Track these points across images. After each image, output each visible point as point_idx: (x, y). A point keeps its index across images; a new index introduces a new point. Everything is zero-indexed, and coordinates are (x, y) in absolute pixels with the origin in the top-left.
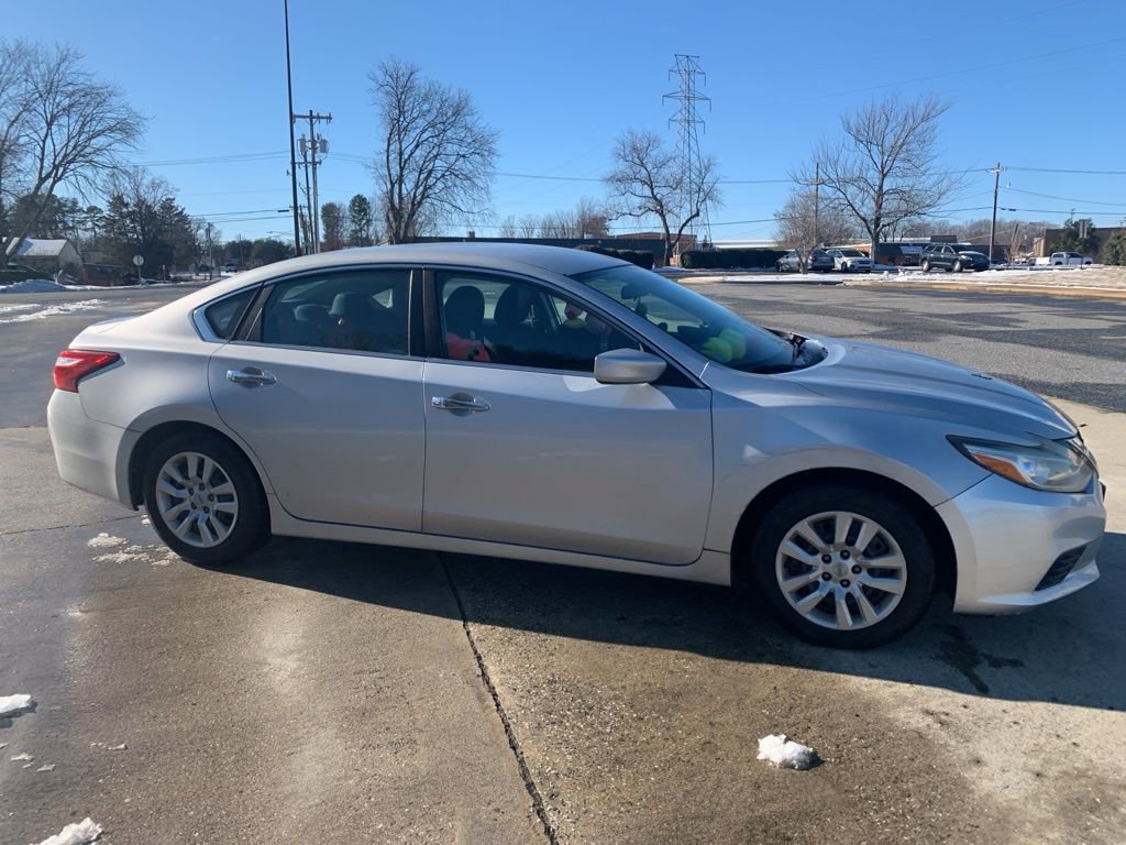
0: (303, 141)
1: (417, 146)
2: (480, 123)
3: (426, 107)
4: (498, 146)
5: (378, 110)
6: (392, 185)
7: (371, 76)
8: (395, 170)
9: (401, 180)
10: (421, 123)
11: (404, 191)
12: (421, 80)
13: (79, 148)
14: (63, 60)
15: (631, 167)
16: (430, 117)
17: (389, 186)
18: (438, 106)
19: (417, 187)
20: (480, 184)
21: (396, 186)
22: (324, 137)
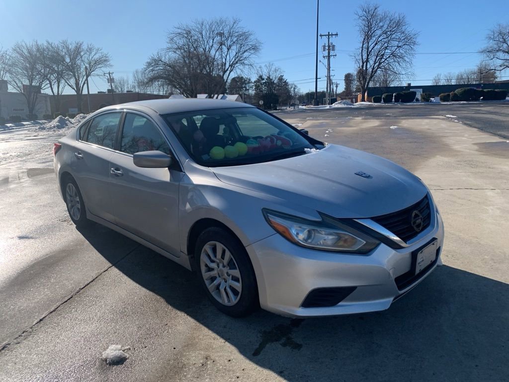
0: (324, 46)
1: (376, 44)
2: (409, 29)
3: (381, 24)
4: (418, 40)
5: (358, 28)
6: (363, 63)
7: (356, 13)
8: (365, 57)
9: (367, 61)
10: (379, 32)
11: (368, 66)
12: (380, 12)
13: (239, 58)
14: (234, 23)
15: (497, 44)
16: (384, 29)
17: (361, 64)
18: (388, 22)
19: (375, 64)
20: (407, 60)
21: (365, 63)
22: (333, 44)
